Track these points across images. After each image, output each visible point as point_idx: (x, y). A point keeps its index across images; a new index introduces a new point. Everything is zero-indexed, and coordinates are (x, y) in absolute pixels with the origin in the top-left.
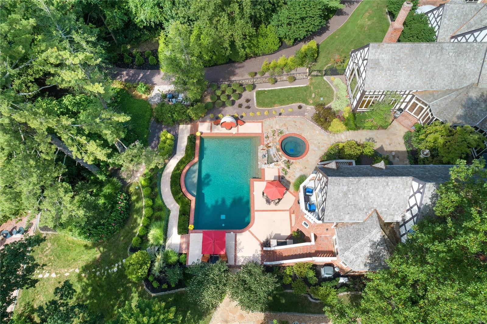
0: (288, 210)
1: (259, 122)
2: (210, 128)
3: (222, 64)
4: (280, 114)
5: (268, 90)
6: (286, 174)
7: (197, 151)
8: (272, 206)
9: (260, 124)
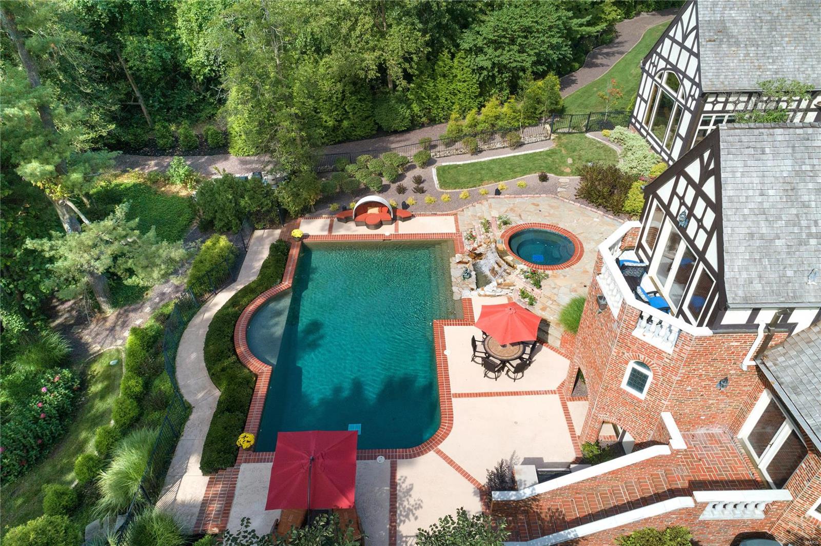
0: (553, 392)
1: (447, 215)
2: (327, 227)
3: (363, 138)
4: (498, 192)
5: (464, 164)
6: (532, 304)
7: (291, 268)
8: (504, 382)
9: (452, 218)
